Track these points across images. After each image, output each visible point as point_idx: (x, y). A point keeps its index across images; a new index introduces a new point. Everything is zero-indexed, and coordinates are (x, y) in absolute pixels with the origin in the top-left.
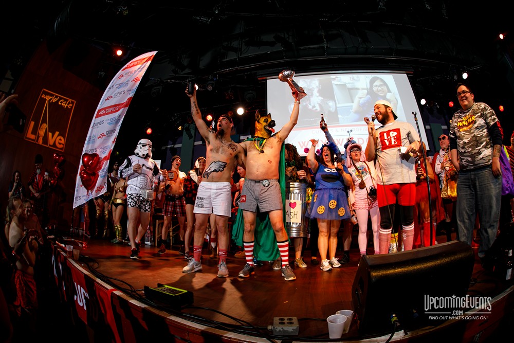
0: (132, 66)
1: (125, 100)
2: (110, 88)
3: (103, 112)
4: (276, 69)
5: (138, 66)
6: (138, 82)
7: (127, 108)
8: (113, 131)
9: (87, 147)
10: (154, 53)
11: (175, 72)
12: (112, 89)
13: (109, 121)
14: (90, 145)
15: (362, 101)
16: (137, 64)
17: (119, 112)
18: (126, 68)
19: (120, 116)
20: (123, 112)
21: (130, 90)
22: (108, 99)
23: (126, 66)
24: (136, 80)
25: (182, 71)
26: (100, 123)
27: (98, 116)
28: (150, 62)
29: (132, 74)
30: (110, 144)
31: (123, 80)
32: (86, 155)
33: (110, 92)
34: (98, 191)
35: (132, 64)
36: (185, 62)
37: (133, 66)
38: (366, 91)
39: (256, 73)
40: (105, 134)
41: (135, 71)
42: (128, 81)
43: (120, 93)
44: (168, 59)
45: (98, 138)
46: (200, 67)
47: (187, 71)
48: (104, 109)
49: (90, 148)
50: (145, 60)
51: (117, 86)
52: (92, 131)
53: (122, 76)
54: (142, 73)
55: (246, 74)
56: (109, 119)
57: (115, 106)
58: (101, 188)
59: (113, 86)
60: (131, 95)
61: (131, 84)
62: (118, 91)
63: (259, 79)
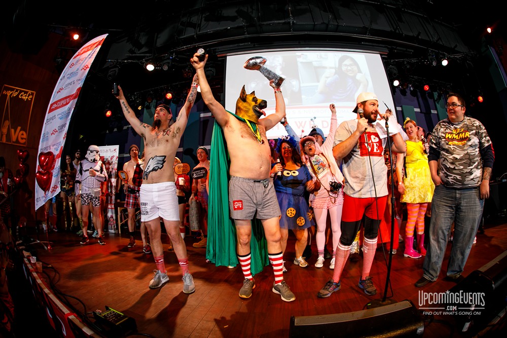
0: (83, 53)
1: (74, 92)
2: (61, 80)
3: (55, 106)
4: (236, 45)
5: (89, 52)
6: (88, 69)
7: (77, 99)
8: (64, 126)
9: (42, 145)
10: (105, 36)
11: (132, 52)
12: (63, 80)
13: (61, 116)
14: (45, 143)
15: (329, 80)
16: (88, 50)
17: (69, 105)
18: (78, 55)
19: (70, 109)
20: (72, 104)
21: (80, 80)
22: (59, 92)
23: (77, 54)
24: (85, 68)
25: (139, 51)
26: (52, 118)
27: (51, 111)
28: (100, 47)
29: (82, 62)
30: (62, 141)
31: (74, 69)
32: (42, 154)
33: (61, 83)
34: (53, 191)
35: (83, 50)
36: (143, 40)
38: (334, 71)
39: (215, 49)
40: (57, 130)
41: (86, 58)
42: (78, 69)
43: (70, 84)
44: (127, 38)
45: (52, 134)
46: (157, 45)
47: (144, 49)
48: (56, 103)
49: (44, 146)
50: (96, 45)
51: (69, 76)
52: (46, 126)
53: (73, 65)
54: (92, 60)
56: (60, 113)
57: (66, 98)
58: (55, 187)
59: (64, 77)
60: (80, 84)
61: (80, 72)
62: (69, 81)
63: (218, 56)
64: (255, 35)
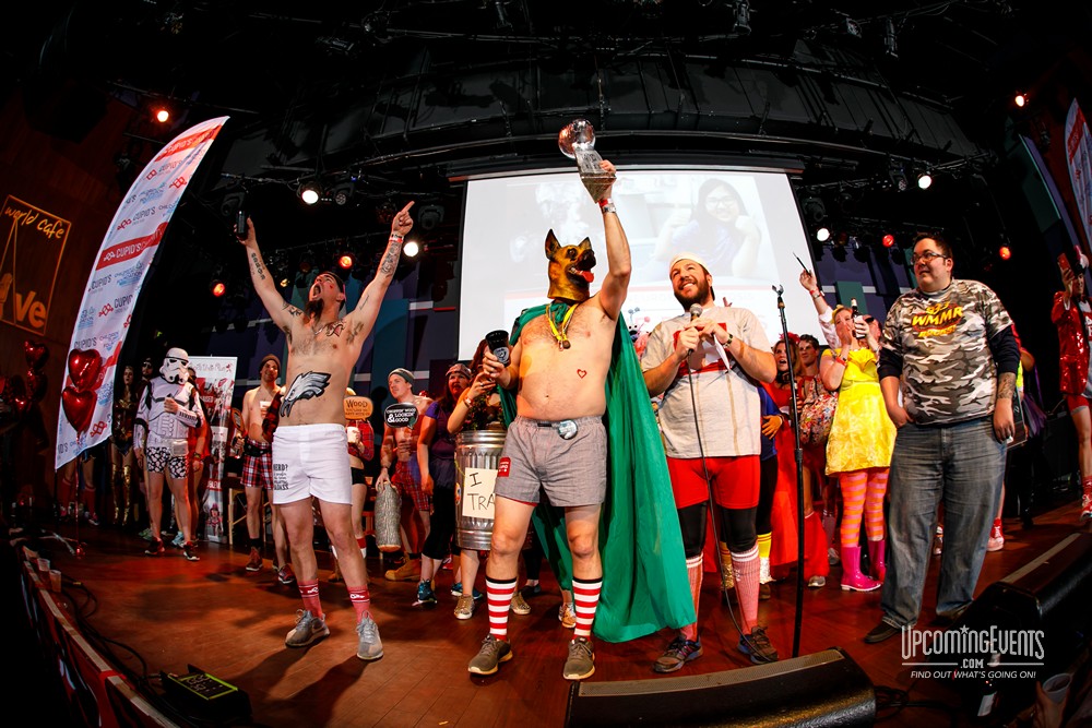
0: (175, 152)
1: (153, 231)
2: (128, 202)
3: (111, 255)
4: (488, 158)
5: (188, 151)
6: (184, 187)
7: (157, 246)
8: (127, 299)
9: (78, 336)
10: (222, 121)
11: (274, 160)
12: (131, 204)
13: (121, 277)
14: (85, 330)
15: (677, 233)
16: (186, 147)
17: (139, 258)
18: (164, 155)
19: (141, 266)
20: (148, 254)
21: (166, 207)
22: (123, 226)
23: (163, 151)
24: (178, 184)
25: (288, 159)
26: (104, 281)
27: (102, 264)
28: (211, 141)
29: (173, 170)
30: (121, 332)
31: (156, 182)
32: (76, 352)
33: (127, 210)
34: (97, 433)
35: (176, 147)
36: (298, 138)
37: (179, 150)
39: (445, 166)
40: (113, 306)
41: (181, 163)
42: (164, 184)
43: (145, 213)
44: (265, 131)
45: (101, 314)
46: (327, 149)
47: (300, 158)
48: (113, 249)
49: (83, 338)
50: (203, 137)
51: (144, 196)
52: (89, 296)
53: (153, 174)
54: (193, 168)
55: (423, 167)
56: (121, 271)
57: (135, 241)
58: (101, 426)
59: (134, 197)
60: (166, 217)
61: (168, 191)
62: (143, 207)
63: (451, 180)
64: (526, 138)
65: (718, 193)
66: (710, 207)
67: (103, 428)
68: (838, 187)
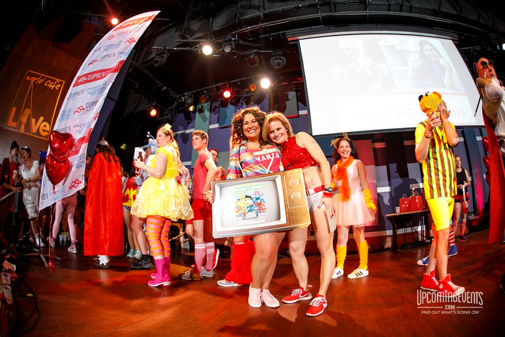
0: (126, 26)
1: (114, 65)
2: (95, 51)
3: (84, 79)
5: (135, 26)
6: (134, 44)
7: (117, 72)
8: (96, 102)
9: (59, 125)
10: (156, 13)
12: (98, 52)
13: (91, 90)
14: (64, 122)
15: (416, 65)
16: (134, 24)
17: (104, 80)
18: (118, 28)
19: (106, 84)
20: (111, 77)
21: (122, 53)
22: (92, 63)
24: (130, 41)
26: (78, 93)
27: (77, 84)
28: (150, 22)
29: (125, 35)
31: (113, 41)
33: (95, 55)
37: (129, 25)
38: (417, 55)
39: (285, 33)
40: (84, 107)
42: (120, 42)
43: (108, 56)
45: (75, 112)
48: (86, 76)
49: (62, 126)
50: (145, 19)
51: (107, 48)
52: (67, 103)
53: (112, 37)
54: (140, 33)
55: (271, 34)
56: (91, 87)
57: (100, 71)
58: (77, 182)
59: (100, 48)
61: (123, 45)
62: (105, 53)
63: (289, 39)
65: (426, 47)
66: (426, 53)
67: (78, 184)
68: (470, 49)
